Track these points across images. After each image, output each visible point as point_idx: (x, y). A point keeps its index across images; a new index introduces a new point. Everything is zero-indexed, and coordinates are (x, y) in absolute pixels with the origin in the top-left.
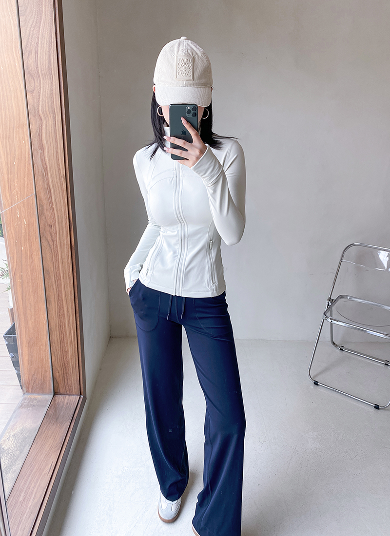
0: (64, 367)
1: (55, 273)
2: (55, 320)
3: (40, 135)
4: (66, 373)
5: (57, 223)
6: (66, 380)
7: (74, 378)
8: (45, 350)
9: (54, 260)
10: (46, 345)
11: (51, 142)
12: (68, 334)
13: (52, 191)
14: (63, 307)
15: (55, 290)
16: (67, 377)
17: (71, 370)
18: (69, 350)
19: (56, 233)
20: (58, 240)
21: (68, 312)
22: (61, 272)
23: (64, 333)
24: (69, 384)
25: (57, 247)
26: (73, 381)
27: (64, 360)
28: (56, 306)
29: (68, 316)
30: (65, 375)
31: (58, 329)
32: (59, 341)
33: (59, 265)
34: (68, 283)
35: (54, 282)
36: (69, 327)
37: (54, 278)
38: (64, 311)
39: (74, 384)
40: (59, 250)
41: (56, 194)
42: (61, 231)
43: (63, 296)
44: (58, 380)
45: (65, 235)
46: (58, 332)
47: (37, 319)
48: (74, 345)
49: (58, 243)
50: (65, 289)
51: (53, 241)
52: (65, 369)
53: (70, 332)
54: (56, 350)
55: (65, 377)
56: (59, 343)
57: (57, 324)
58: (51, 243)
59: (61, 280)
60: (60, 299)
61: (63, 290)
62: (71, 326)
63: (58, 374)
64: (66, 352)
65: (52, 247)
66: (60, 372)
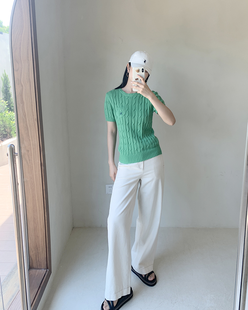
1: (31, 182)
3: (21, 95)
4: (38, 253)
7: (43, 256)
11: (28, 99)
13: (29, 129)
14: (36, 205)
17: (41, 250)
19: (32, 156)
22: (35, 181)
26: (42, 258)
27: (36, 243)
28: (32, 204)
29: (40, 211)
32: (33, 229)
33: (33, 177)
34: (39, 188)
35: (30, 188)
36: (40, 219)
39: (43, 261)
40: (33, 166)
41: (31, 131)
42: (35, 154)
43: (36, 197)
44: (32, 257)
45: (37, 157)
46: (33, 222)
49: (33, 162)
50: (37, 192)
51: (30, 161)
52: (37, 250)
53: (40, 223)
54: (32, 235)
55: (37, 256)
57: (32, 217)
60: (34, 199)
64: (38, 237)
65: (29, 164)
66: (34, 252)
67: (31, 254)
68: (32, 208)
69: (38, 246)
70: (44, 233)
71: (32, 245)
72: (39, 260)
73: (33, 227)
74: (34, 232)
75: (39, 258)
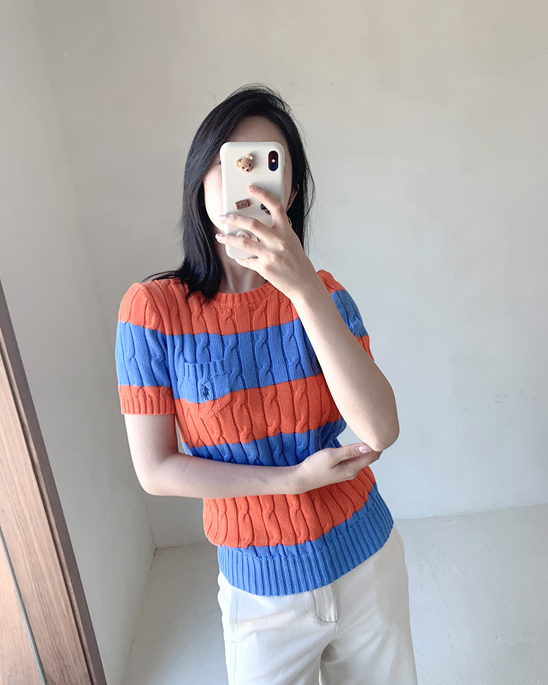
0: (59, 657)
1: (15, 513)
2: (30, 587)
4: (64, 666)
6: (66, 677)
7: (79, 672)
8: (22, 636)
9: (9, 492)
10: (22, 627)
12: (56, 606)
14: (39, 564)
16: (67, 671)
17: (73, 660)
18: (63, 629)
20: (9, 459)
21: (49, 569)
22: (24, 508)
23: (49, 605)
24: (72, 681)
25: (10, 471)
26: (78, 676)
27: (57, 647)
28: (28, 564)
29: (51, 576)
30: (64, 669)
31: (37, 599)
32: (43, 617)
34: (40, 524)
35: (16, 527)
36: (56, 594)
37: (14, 521)
38: (41, 570)
39: (81, 681)
40: (14, 475)
43: (36, 546)
44: (53, 679)
46: (38, 605)
48: (70, 620)
49: (9, 463)
50: (36, 535)
52: (61, 660)
53: (58, 602)
55: (65, 673)
56: (44, 621)
57: (35, 592)
59: (26, 522)
61: (33, 536)
62: (59, 592)
63: (51, 669)
66: (54, 666)
67: (49, 670)
68: (29, 571)
69: (62, 653)
70: (71, 624)
71: (48, 652)
72: (70, 681)
73: (42, 614)
74: (45, 625)
75: (71, 678)
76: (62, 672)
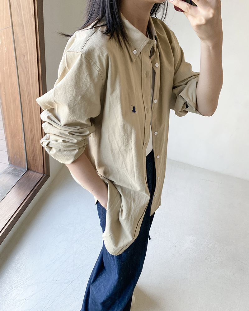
1: (28, 93)
2: (28, 125)
4: (35, 159)
5: (28, 54)
7: (40, 163)
8: (21, 142)
9: (27, 82)
10: (22, 139)
12: (36, 136)
13: (25, 27)
14: (33, 117)
15: (28, 105)
16: (36, 162)
17: (38, 158)
19: (28, 63)
20: (29, 68)
21: (36, 121)
22: (31, 92)
23: (34, 134)
25: (29, 73)
26: (39, 165)
27: (34, 151)
28: (29, 115)
29: (37, 124)
31: (30, 131)
32: (30, 138)
33: (30, 87)
35: (27, 99)
37: (27, 96)
38: (33, 120)
39: (40, 167)
40: (30, 76)
41: (27, 30)
42: (31, 62)
43: (33, 110)
44: (30, 162)
45: (34, 65)
46: (30, 133)
47: (16, 121)
49: (29, 70)
50: (34, 105)
51: (26, 68)
52: (34, 157)
54: (29, 144)
56: (31, 140)
57: (29, 128)
58: (25, 70)
59: (31, 98)
60: (31, 112)
62: (38, 132)
63: (30, 159)
65: (26, 72)
66: (31, 158)
67: (29, 159)
68: (29, 119)
69: (35, 154)
71: (30, 152)
72: (36, 165)
73: (30, 137)
74: (31, 141)
76: (34, 161)
